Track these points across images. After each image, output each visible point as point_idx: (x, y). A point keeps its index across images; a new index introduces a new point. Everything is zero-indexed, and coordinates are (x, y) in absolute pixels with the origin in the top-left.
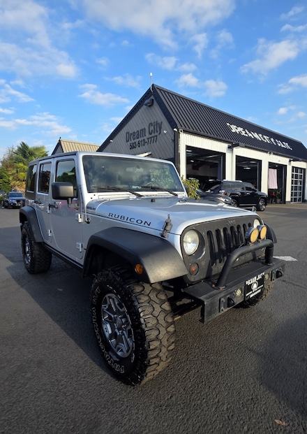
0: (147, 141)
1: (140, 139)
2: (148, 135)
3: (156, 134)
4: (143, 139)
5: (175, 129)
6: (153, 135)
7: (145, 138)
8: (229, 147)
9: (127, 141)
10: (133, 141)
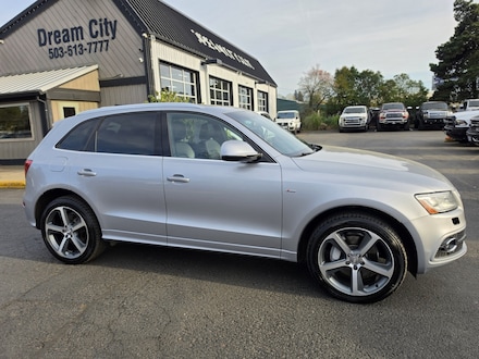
0: (88, 47)
1: (72, 43)
2: (87, 38)
3: (105, 38)
4: (77, 43)
5: (145, 35)
6: (99, 38)
7: (83, 42)
8: (202, 64)
9: (41, 45)
10: (54, 45)
